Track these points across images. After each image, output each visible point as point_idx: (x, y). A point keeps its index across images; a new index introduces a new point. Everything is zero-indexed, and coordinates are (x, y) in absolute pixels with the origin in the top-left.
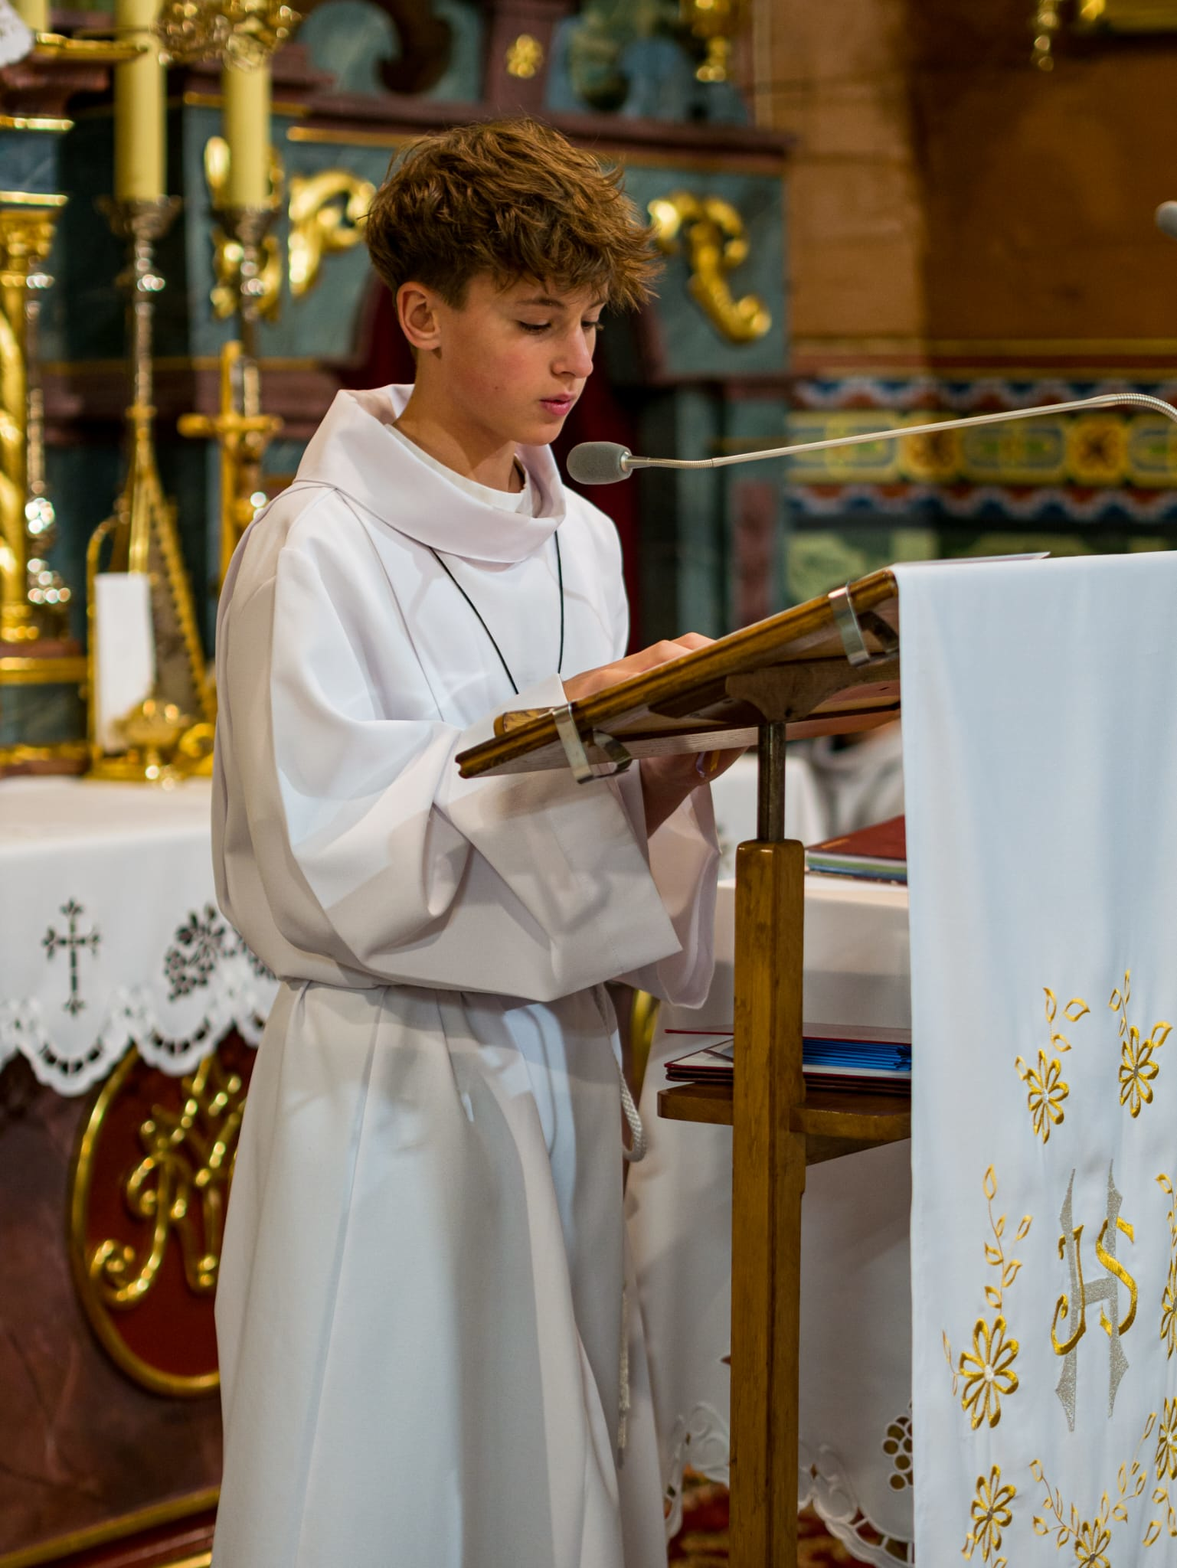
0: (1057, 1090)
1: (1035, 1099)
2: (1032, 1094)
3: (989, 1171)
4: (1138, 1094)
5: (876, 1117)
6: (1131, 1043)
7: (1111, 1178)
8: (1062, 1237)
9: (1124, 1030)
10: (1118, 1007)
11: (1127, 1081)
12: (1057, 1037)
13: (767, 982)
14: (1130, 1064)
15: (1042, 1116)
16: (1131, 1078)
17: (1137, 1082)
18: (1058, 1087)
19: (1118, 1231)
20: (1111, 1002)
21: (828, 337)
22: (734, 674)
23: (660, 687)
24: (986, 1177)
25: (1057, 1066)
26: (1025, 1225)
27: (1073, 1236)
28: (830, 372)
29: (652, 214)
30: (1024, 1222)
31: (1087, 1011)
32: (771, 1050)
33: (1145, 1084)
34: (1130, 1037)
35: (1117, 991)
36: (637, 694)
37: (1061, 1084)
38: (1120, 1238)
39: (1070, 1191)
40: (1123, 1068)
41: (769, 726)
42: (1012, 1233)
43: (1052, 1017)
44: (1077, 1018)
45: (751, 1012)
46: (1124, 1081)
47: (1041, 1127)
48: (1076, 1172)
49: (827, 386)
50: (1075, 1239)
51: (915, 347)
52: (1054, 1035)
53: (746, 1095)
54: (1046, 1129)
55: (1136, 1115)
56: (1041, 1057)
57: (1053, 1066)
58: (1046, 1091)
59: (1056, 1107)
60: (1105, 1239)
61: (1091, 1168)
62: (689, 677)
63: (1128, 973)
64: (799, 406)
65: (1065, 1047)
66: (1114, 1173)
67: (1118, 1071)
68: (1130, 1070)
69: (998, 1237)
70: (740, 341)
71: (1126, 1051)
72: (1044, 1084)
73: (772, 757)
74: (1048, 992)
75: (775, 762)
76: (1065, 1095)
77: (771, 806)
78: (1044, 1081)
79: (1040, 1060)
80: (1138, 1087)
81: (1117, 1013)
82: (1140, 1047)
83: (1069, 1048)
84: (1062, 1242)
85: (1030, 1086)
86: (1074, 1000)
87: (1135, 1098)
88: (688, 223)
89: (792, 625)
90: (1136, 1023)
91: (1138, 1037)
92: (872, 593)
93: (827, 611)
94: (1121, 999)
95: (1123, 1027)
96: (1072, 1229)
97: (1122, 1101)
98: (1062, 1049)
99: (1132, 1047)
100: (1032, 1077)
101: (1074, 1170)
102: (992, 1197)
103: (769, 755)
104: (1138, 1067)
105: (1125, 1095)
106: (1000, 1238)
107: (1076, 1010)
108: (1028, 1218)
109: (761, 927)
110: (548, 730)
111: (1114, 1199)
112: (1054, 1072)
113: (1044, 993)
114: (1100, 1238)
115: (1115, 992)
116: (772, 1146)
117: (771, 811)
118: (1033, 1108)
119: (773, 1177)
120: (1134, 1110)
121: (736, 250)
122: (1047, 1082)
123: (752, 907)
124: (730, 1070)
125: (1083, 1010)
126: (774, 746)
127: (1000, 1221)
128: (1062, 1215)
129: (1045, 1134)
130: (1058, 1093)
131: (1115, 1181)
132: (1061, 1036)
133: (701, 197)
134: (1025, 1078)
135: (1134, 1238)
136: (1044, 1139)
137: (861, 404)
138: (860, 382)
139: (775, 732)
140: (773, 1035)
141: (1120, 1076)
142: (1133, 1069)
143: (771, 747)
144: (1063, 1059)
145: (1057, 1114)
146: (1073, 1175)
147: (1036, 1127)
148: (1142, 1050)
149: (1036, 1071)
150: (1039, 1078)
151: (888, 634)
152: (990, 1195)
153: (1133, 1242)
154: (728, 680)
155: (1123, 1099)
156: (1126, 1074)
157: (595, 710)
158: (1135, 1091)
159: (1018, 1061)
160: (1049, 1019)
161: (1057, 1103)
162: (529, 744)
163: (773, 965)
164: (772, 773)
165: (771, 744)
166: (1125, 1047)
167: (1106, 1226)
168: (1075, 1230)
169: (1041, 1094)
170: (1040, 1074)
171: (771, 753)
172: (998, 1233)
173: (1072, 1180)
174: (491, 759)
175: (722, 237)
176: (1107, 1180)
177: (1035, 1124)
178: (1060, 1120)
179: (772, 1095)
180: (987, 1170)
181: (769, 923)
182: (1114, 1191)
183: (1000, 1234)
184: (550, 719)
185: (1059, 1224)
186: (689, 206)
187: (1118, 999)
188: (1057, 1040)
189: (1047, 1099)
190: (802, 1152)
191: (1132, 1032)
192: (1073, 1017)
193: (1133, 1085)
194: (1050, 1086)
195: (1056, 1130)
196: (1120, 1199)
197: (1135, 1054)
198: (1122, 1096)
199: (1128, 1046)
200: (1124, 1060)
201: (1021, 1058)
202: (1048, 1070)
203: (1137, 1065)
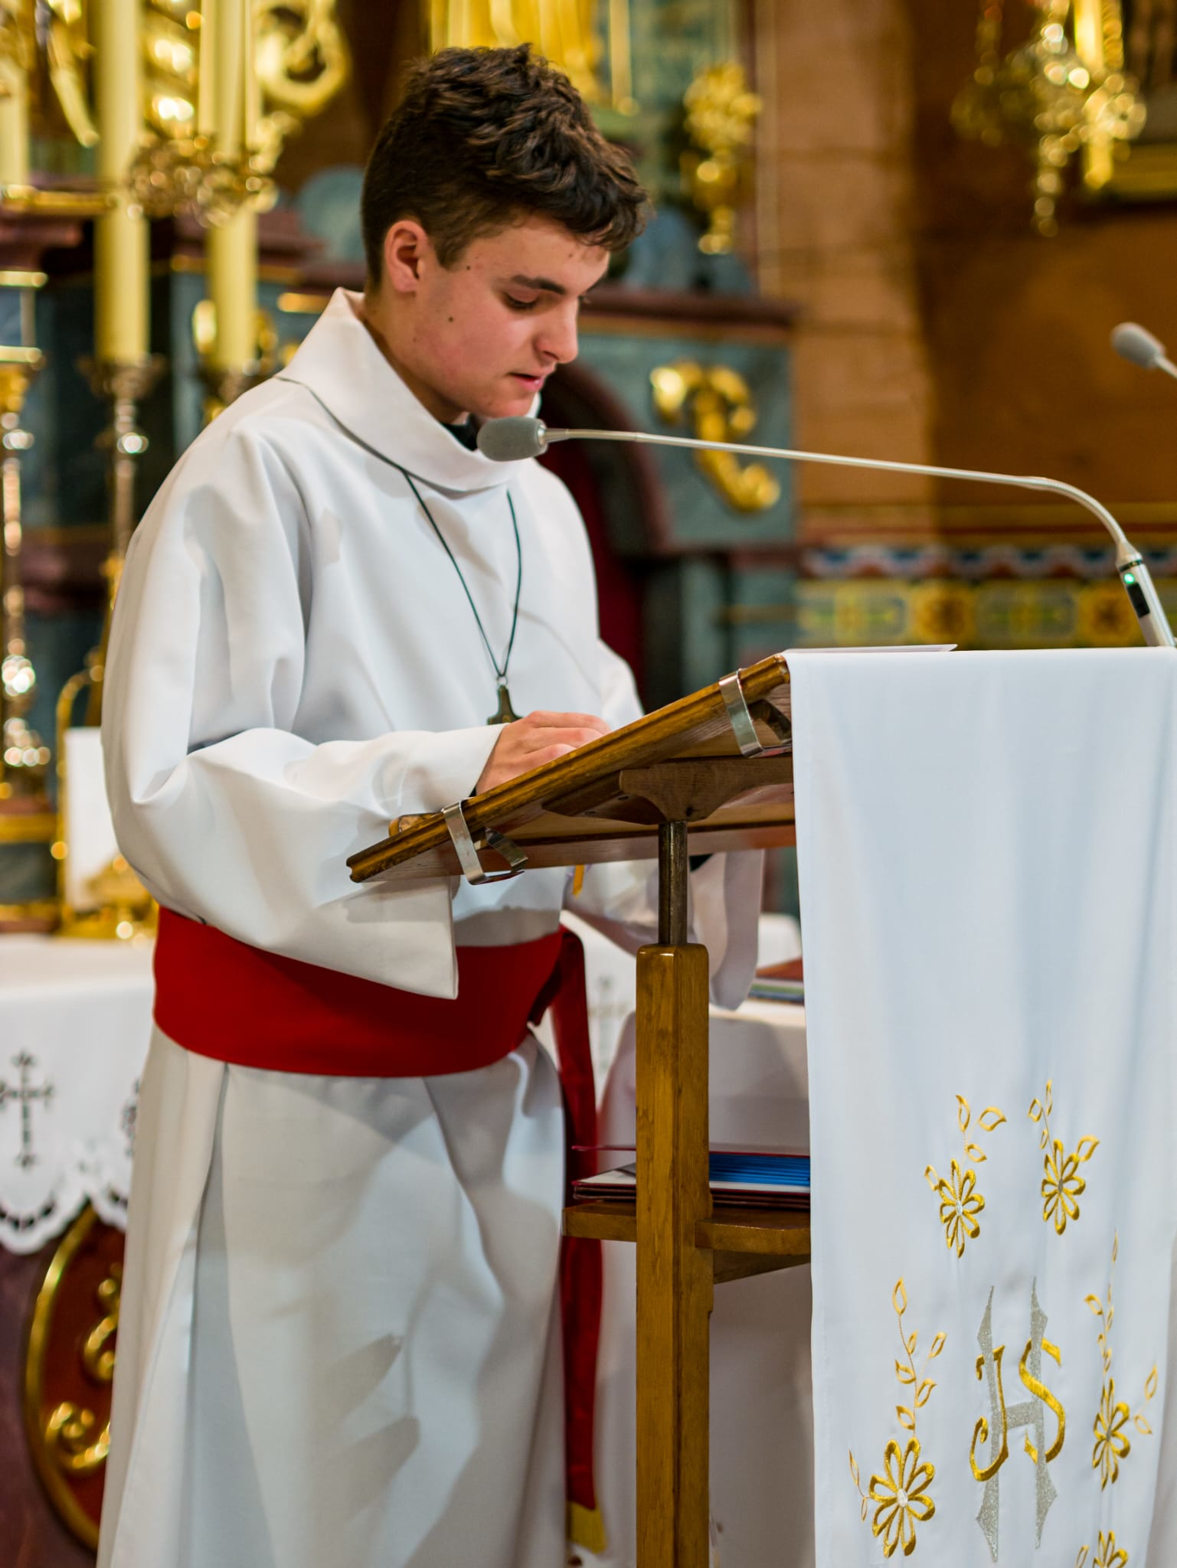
0: (971, 1202)
1: (948, 1211)
2: (943, 1205)
3: (899, 1284)
4: (1063, 1210)
5: (783, 1230)
6: (1055, 1156)
7: (1034, 1297)
8: (980, 1356)
9: (1046, 1142)
10: (1039, 1118)
11: (1051, 1196)
12: (971, 1147)
13: (669, 1091)
14: (1053, 1178)
15: (956, 1228)
16: (1055, 1193)
17: (1061, 1197)
18: (972, 1199)
19: (1043, 1352)
20: (1030, 1112)
21: (836, 506)
22: (625, 769)
23: (552, 782)
24: (896, 1291)
25: (972, 1177)
26: (939, 1342)
27: (993, 1357)
28: (839, 541)
29: (655, 385)
30: (937, 1339)
31: (1003, 1120)
32: (674, 1162)
33: (1071, 1199)
34: (1054, 1151)
35: (1037, 1101)
36: (528, 791)
37: (975, 1196)
38: (1046, 1359)
39: (989, 1308)
40: (1045, 1182)
41: (670, 826)
42: (924, 1351)
43: (966, 1126)
44: (993, 1128)
45: (653, 1122)
46: (1047, 1196)
47: (954, 1241)
48: (995, 1289)
49: (836, 556)
50: (995, 1359)
51: (924, 517)
52: (968, 1144)
53: (649, 1209)
54: (961, 1242)
55: (1061, 1231)
56: (954, 1167)
57: (967, 1177)
58: (960, 1203)
59: (971, 1220)
60: (1029, 1360)
61: (1012, 1284)
62: (581, 771)
63: (1050, 1083)
64: (806, 576)
65: (980, 1157)
66: (1037, 1293)
67: (1040, 1185)
68: (1054, 1184)
69: (909, 1354)
70: (745, 511)
71: (1048, 1164)
72: (958, 1196)
73: (672, 858)
74: (961, 1100)
75: (676, 864)
76: (981, 1208)
77: (672, 909)
78: (958, 1192)
79: (953, 1171)
80: (1063, 1202)
81: (1037, 1125)
82: (1065, 1162)
83: (984, 1158)
84: (980, 1362)
85: (942, 1197)
86: (989, 1108)
87: (1060, 1214)
88: (692, 394)
89: (684, 714)
90: (1059, 1136)
91: (1062, 1151)
92: (762, 679)
93: (718, 699)
94: (1042, 1110)
95: (1045, 1140)
96: (991, 1349)
97: (1045, 1217)
98: (976, 1159)
99: (1055, 1161)
100: (944, 1188)
101: (993, 1287)
102: (902, 1312)
103: (670, 856)
104: (1062, 1182)
105: (1048, 1211)
106: (912, 1355)
107: (991, 1119)
108: (942, 1335)
109: (662, 1034)
110: (440, 830)
111: (1038, 1320)
112: (968, 1184)
113: (957, 1100)
114: (1024, 1359)
115: (1034, 1102)
116: (676, 1262)
117: (672, 913)
118: (946, 1220)
119: (677, 1294)
120: (1059, 1227)
121: (743, 420)
122: (961, 1194)
123: (653, 1013)
124: (633, 1188)
125: (999, 1119)
126: (675, 846)
127: (912, 1337)
128: (979, 1334)
129: (960, 1248)
130: (973, 1205)
131: (1039, 1300)
132: (975, 1146)
133: (706, 365)
134: (936, 1188)
135: (1062, 1361)
136: (958, 1253)
137: (871, 574)
138: (870, 552)
139: (675, 832)
140: (676, 1147)
141: (1043, 1189)
142: (1057, 1183)
143: (672, 847)
144: (978, 1170)
145: (973, 1228)
146: (992, 1292)
147: (950, 1240)
148: (1067, 1164)
149: (948, 1182)
150: (952, 1189)
151: (781, 724)
152: (900, 1311)
153: (1059, 1364)
154: (621, 773)
155: (1046, 1215)
156: (1049, 1189)
157: (486, 808)
158: (1059, 1207)
159: (928, 1170)
160: (963, 1128)
161: (972, 1216)
162: (420, 845)
163: (675, 1073)
164: (672, 874)
165: (672, 844)
166: (1047, 1160)
167: (1029, 1347)
168: (995, 1350)
169: (954, 1205)
170: (953, 1184)
171: (672, 853)
172: (910, 1351)
173: (991, 1297)
174: (382, 862)
175: (726, 407)
176: (1031, 1299)
177: (948, 1237)
178: (976, 1233)
179: (676, 1208)
180: (896, 1284)
181: (670, 1029)
182: (1039, 1311)
183: (912, 1352)
184: (441, 818)
185: (977, 1343)
186: (693, 375)
187: (1037, 1109)
188: (971, 1150)
189: (961, 1211)
190: (709, 1271)
191: (1056, 1146)
192: (989, 1127)
193: (1057, 1200)
194: (964, 1197)
195: (970, 1244)
196: (1045, 1319)
197: (1059, 1169)
198: (1045, 1211)
199: (1051, 1159)
200: (1047, 1174)
201: (931, 1168)
202: (962, 1180)
203: (1061, 1180)
